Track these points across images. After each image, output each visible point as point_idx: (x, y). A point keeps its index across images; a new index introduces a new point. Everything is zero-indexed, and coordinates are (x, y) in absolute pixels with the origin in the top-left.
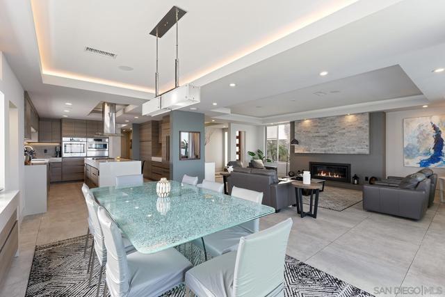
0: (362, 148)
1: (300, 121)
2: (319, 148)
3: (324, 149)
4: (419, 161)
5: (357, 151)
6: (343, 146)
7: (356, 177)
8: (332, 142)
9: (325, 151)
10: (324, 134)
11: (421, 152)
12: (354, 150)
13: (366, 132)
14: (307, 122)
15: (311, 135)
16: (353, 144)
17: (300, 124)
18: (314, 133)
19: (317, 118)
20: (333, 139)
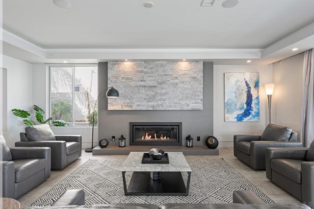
0: (196, 103)
1: (117, 62)
2: (145, 103)
3: (150, 104)
4: (236, 116)
5: (192, 106)
6: (176, 100)
7: (189, 138)
8: (162, 94)
9: (153, 107)
10: (151, 84)
11: (238, 107)
12: (188, 105)
13: (200, 84)
14: (127, 65)
15: (133, 84)
16: (187, 98)
17: (116, 66)
18: (138, 81)
19: (141, 60)
20: (164, 91)
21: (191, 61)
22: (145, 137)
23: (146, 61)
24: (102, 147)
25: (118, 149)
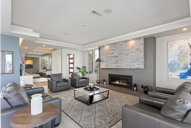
0: (139, 64)
1: (103, 46)
2: (113, 65)
3: (116, 65)
4: (179, 74)
5: (137, 66)
6: (128, 63)
7: (135, 85)
8: (121, 60)
9: (117, 66)
10: (116, 55)
12: (134, 66)
13: (142, 52)
14: (107, 48)
15: (109, 56)
16: (134, 61)
17: (103, 48)
18: (111, 54)
19: (112, 44)
20: (121, 58)
21: (135, 39)
22: (116, 82)
23: (114, 44)
24: (98, 83)
25: (103, 85)
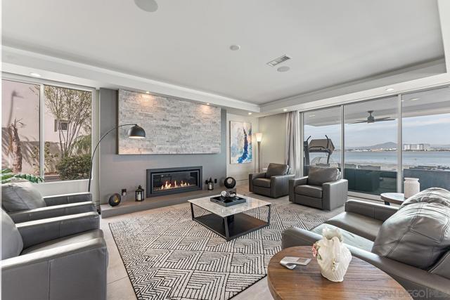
0: (216, 147)
1: (132, 92)
2: (168, 146)
3: (174, 147)
4: (238, 158)
5: (212, 150)
6: (199, 144)
8: (185, 137)
9: (177, 150)
10: (175, 125)
11: (239, 151)
12: (209, 149)
14: (146, 99)
15: (154, 122)
16: (208, 141)
17: (132, 98)
18: (160, 120)
19: (163, 96)
20: (187, 134)
21: (212, 106)
22: (164, 186)
23: (168, 98)
24: (113, 205)
25: (134, 204)
